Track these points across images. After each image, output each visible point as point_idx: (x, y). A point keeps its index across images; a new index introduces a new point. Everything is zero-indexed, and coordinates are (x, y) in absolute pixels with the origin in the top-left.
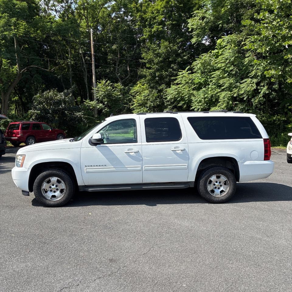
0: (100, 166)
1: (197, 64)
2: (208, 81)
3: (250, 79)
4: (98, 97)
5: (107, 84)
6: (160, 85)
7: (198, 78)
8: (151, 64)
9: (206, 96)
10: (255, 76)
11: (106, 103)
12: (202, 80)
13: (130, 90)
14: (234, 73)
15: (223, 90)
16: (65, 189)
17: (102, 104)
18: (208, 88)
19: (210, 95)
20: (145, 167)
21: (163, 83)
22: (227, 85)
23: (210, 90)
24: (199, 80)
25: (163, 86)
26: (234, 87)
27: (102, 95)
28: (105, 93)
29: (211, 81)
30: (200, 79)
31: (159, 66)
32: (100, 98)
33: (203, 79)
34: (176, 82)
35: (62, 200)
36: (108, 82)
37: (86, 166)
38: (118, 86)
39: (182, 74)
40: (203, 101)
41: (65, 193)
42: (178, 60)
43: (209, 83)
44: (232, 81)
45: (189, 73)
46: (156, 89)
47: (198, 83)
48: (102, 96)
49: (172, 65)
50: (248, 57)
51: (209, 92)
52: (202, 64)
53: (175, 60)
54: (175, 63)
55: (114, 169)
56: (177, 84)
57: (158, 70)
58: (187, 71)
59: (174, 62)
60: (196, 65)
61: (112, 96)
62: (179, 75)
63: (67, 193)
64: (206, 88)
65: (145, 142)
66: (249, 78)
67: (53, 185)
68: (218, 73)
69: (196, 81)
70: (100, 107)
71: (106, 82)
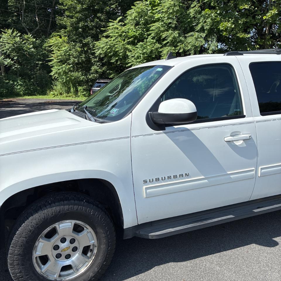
0: (175, 177)
1: (132, 13)
2: (145, 35)
3: (197, 33)
4: (5, 51)
5: (14, 34)
6: (84, 39)
7: (132, 30)
8: (70, 12)
9: (144, 51)
10: (202, 30)
11: (15, 58)
12: (138, 33)
13: (43, 42)
14: (174, 26)
15: (165, 45)
16: (96, 244)
17: (10, 60)
18: (147, 42)
19: (149, 51)
20: (262, 169)
21: (87, 37)
22: (170, 39)
23: (148, 44)
24: (134, 33)
25: (89, 39)
26: (179, 42)
27: (9, 48)
28: (14, 47)
29: (149, 35)
30: (134, 32)
31: (82, 15)
32: (7, 52)
33: (139, 32)
34: (105, 34)
37: (145, 182)
38: (29, 38)
39: (113, 25)
40: (142, 57)
42: (105, 9)
43: (145, 36)
44: (176, 34)
45: (121, 25)
46: (81, 42)
47: (133, 36)
48: (10, 49)
49: (99, 15)
50: (193, 7)
51: (148, 47)
52: (139, 13)
53: (103, 9)
54: (102, 12)
55: (206, 181)
56: (107, 37)
57: (79, 20)
58: (119, 22)
59: (101, 11)
60: (131, 15)
61: (23, 50)
62: (109, 26)
64: (144, 41)
65: (258, 116)
66: (195, 31)
67: (63, 240)
68: (157, 24)
69: (131, 34)
70: (8, 63)
71: (13, 32)
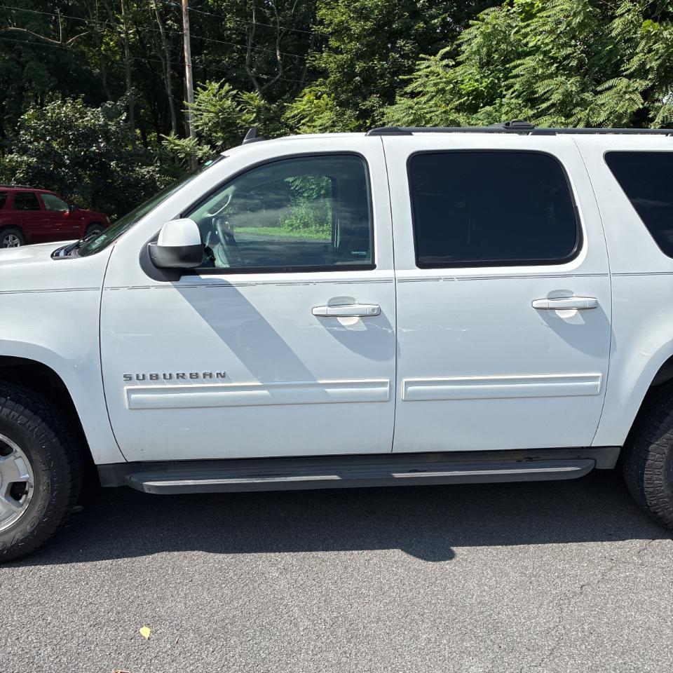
0: (194, 376)
1: (472, 37)
2: (500, 87)
3: (625, 81)
4: (200, 128)
5: (223, 92)
6: (364, 99)
7: (469, 76)
8: (340, 40)
10: (641, 72)
11: (219, 143)
12: (484, 84)
13: (283, 109)
14: (574, 63)
16: (32, 481)
17: (209, 146)
18: (501, 105)
20: (408, 384)
21: (372, 93)
22: (556, 97)
23: (504, 109)
24: (476, 84)
25: (374, 99)
26: (577, 105)
27: (210, 121)
28: (219, 118)
29: (509, 87)
30: (476, 81)
31: (362, 45)
32: (203, 129)
33: (486, 82)
34: (409, 89)
35: (18, 535)
36: (227, 87)
37: (128, 378)
38: (252, 99)
39: (428, 67)
41: (32, 503)
42: (416, 27)
43: (502, 91)
44: (572, 84)
45: (447, 66)
46: (356, 106)
47: (473, 91)
48: (210, 124)
49: (400, 43)
50: (622, 15)
51: (504, 117)
52: (487, 36)
53: (409, 28)
54: (407, 37)
55: (265, 392)
56: (413, 95)
57: (360, 56)
58: (442, 59)
59: (404, 33)
60: (469, 42)
61: (234, 124)
62: (419, 70)
63: (40, 502)
64: (495, 104)
65: (411, 268)
66: (623, 76)
68: (529, 62)
69: (467, 87)
70: (205, 153)
71: (221, 87)
